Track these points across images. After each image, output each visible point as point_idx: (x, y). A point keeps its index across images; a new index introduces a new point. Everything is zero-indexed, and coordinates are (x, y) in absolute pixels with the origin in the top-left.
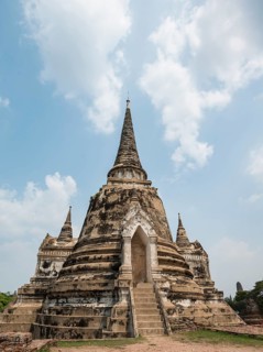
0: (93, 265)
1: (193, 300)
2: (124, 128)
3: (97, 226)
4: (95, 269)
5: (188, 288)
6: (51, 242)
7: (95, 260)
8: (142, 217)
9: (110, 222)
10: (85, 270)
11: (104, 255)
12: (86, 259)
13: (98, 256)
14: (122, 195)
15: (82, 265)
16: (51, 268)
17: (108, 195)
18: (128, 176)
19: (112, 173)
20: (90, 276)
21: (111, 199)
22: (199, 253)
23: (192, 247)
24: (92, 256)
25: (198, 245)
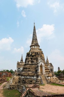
0: (31, 70)
3: (30, 61)
4: (32, 71)
6: (19, 63)
8: (42, 62)
9: (33, 60)
10: (30, 71)
11: (33, 68)
12: (29, 69)
13: (32, 68)
15: (29, 70)
16: (20, 69)
17: (32, 53)
18: (36, 47)
20: (31, 72)
22: (51, 66)
23: (50, 64)
24: (31, 68)
25: (51, 64)
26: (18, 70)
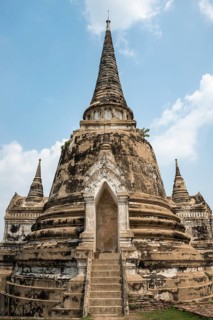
0: (56, 230)
1: (181, 269)
2: (103, 56)
3: (66, 182)
4: (58, 235)
5: (175, 255)
6: (19, 203)
7: (60, 224)
8: (109, 171)
9: (80, 178)
10: (49, 236)
11: (70, 219)
12: (51, 224)
13: (63, 219)
14: (95, 142)
15: (46, 230)
16: (19, 233)
17: (79, 144)
18: (107, 116)
19: (87, 114)
20: (54, 243)
21: (82, 149)
22: (200, 209)
24: (56, 220)
26: (8, 237)
